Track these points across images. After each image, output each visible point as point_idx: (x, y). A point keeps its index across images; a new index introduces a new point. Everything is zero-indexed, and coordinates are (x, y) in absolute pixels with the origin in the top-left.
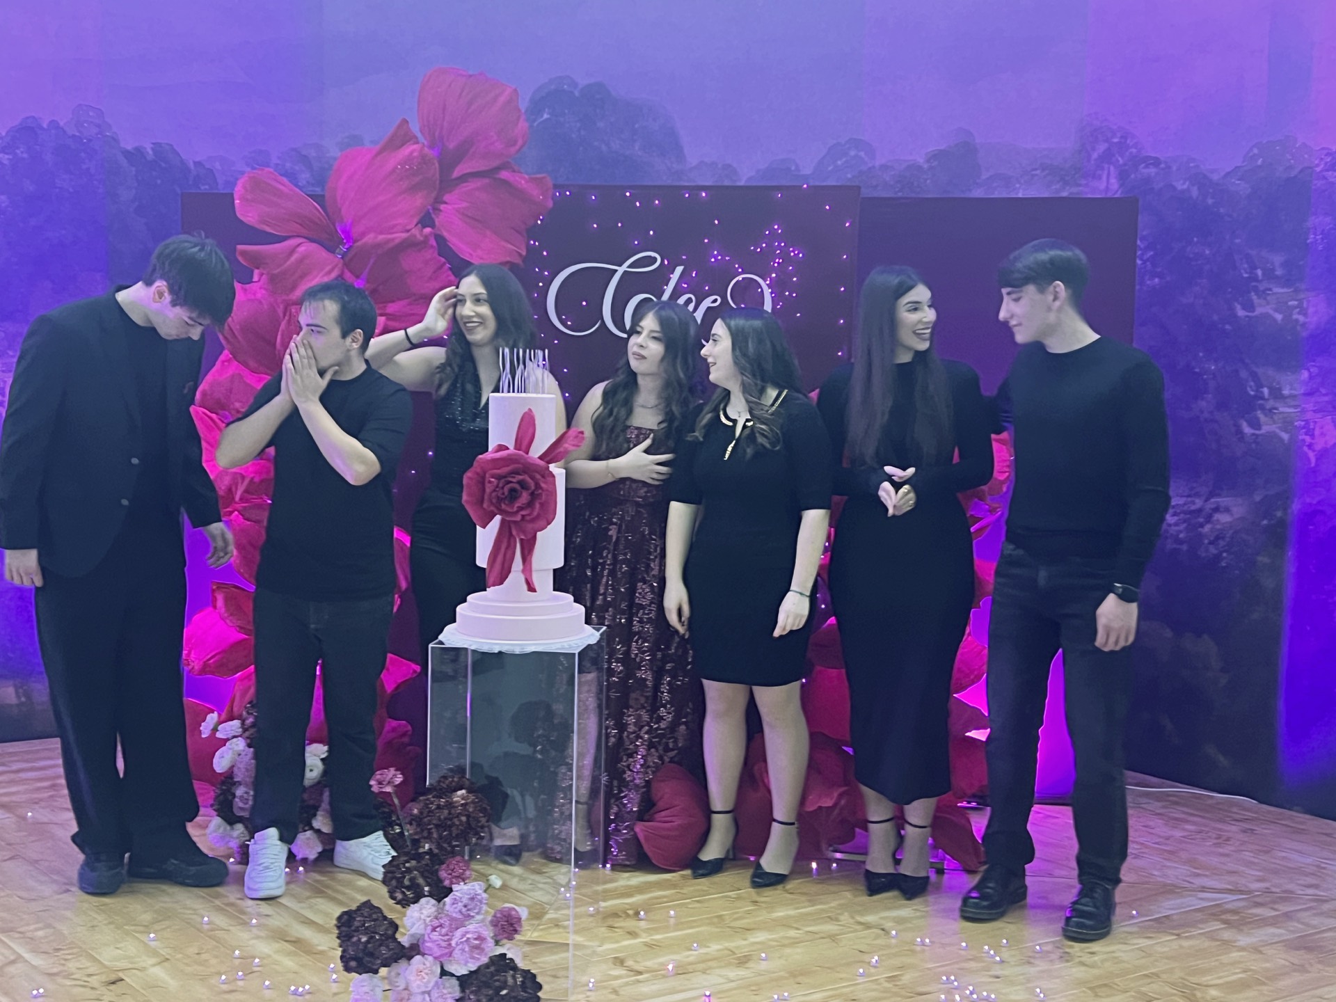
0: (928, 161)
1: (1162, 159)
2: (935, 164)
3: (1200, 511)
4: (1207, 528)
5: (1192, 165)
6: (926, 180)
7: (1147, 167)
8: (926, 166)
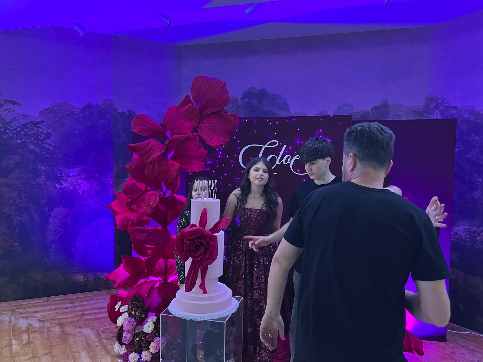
0: (372, 110)
1: (459, 107)
2: (374, 111)
3: (475, 231)
4: (478, 238)
5: (471, 109)
6: (371, 117)
7: (453, 109)
8: (371, 112)
